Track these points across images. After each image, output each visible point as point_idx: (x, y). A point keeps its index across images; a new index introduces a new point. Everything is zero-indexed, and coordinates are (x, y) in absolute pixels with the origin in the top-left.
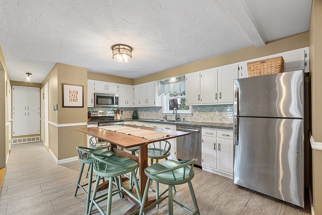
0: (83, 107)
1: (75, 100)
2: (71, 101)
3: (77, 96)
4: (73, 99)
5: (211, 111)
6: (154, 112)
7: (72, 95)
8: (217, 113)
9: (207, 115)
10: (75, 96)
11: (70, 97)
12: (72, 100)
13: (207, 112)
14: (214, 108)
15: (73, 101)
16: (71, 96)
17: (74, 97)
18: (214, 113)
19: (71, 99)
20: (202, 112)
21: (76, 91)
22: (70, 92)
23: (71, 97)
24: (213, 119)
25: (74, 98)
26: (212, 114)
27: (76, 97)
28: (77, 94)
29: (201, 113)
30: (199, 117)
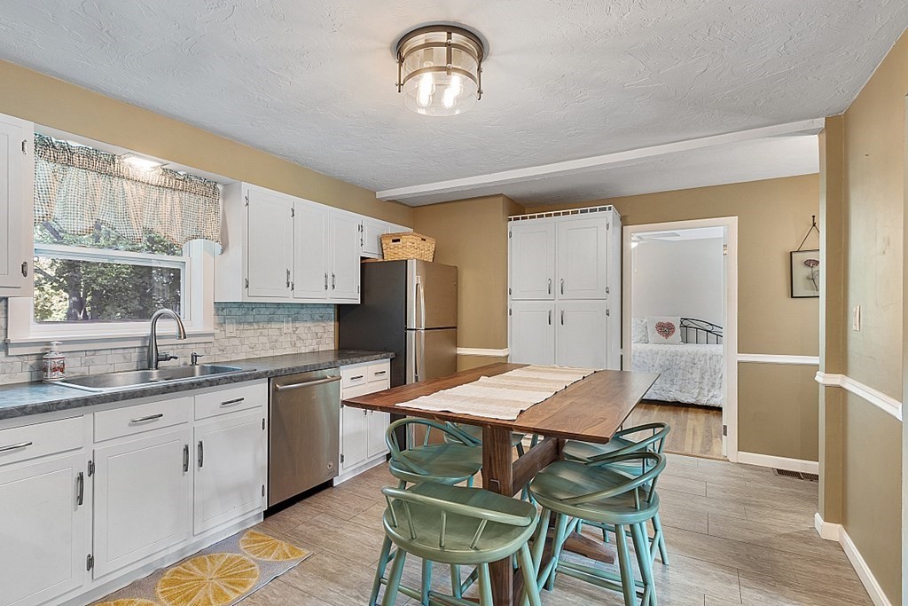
5: (270, 321)
8: (287, 327)
9: (261, 333)
13: (261, 325)
14: (279, 312)
18: (278, 326)
20: (246, 326)
24: (278, 345)
26: (273, 329)
29: (241, 327)
30: (236, 342)
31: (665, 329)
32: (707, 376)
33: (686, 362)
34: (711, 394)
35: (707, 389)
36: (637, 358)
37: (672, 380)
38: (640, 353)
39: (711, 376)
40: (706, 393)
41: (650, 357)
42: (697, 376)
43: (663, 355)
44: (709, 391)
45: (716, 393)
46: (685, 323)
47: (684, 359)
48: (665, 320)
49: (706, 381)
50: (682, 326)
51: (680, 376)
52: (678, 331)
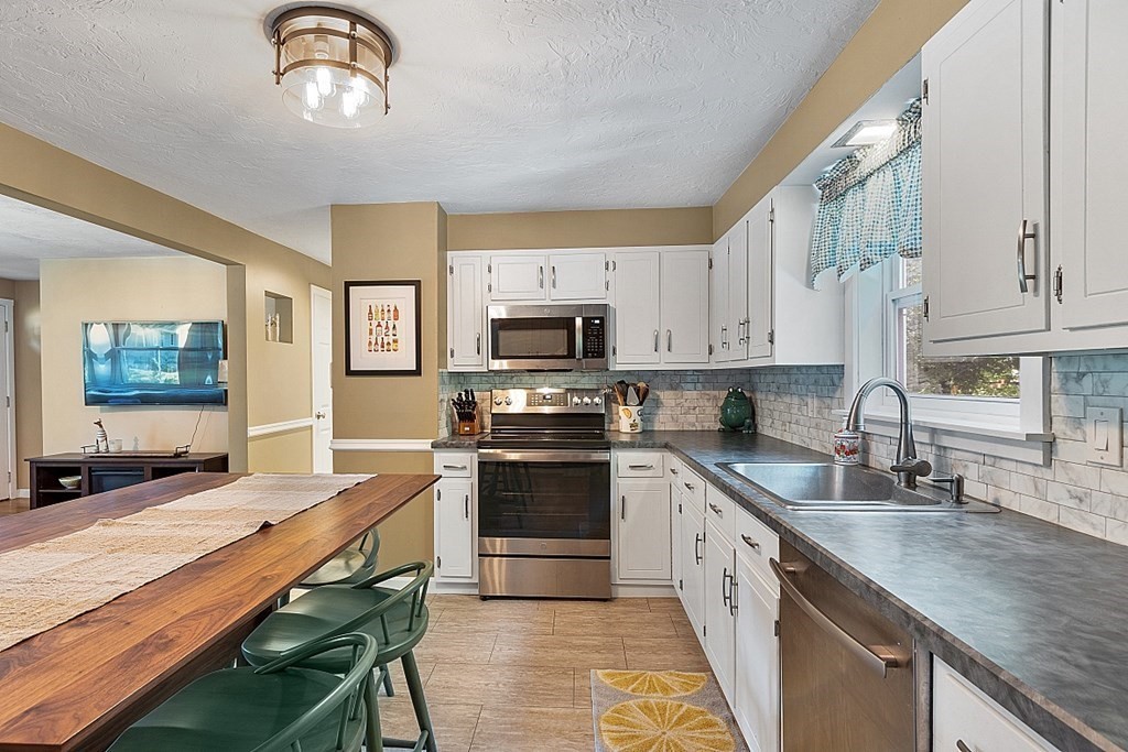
0: (417, 372)
1: (389, 344)
2: (373, 347)
3: (394, 327)
4: (380, 342)
6: (810, 401)
7: (379, 325)
10: (387, 328)
11: (371, 333)
12: (376, 343)
15: (380, 349)
16: (374, 327)
17: (384, 331)
19: (373, 343)
21: (392, 309)
22: (370, 313)
23: (374, 332)
25: (385, 338)
27: (391, 333)
28: (396, 319)
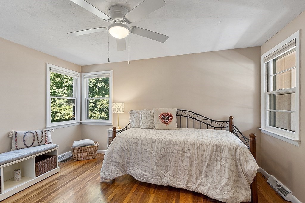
31: (166, 118)
32: (195, 164)
33: (178, 150)
34: (198, 183)
35: (195, 176)
36: (139, 145)
37: (166, 167)
38: (142, 141)
39: (199, 165)
40: (194, 180)
41: (149, 145)
42: (186, 164)
43: (159, 143)
44: (197, 179)
45: (203, 181)
46: (181, 113)
47: (176, 147)
48: (166, 111)
49: (194, 169)
50: (179, 116)
51: (173, 163)
52: (175, 119)
